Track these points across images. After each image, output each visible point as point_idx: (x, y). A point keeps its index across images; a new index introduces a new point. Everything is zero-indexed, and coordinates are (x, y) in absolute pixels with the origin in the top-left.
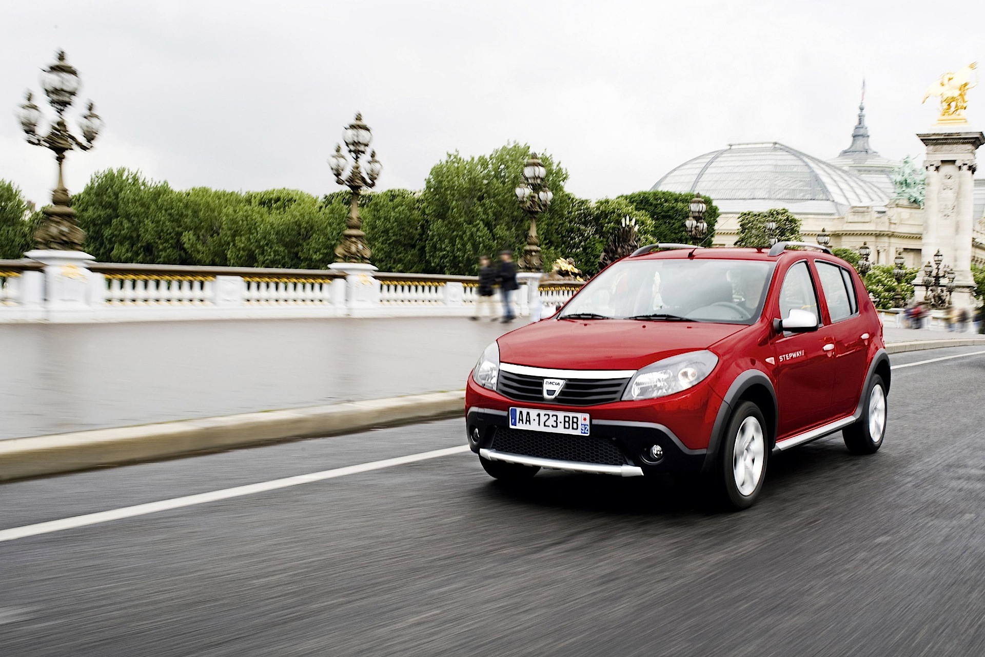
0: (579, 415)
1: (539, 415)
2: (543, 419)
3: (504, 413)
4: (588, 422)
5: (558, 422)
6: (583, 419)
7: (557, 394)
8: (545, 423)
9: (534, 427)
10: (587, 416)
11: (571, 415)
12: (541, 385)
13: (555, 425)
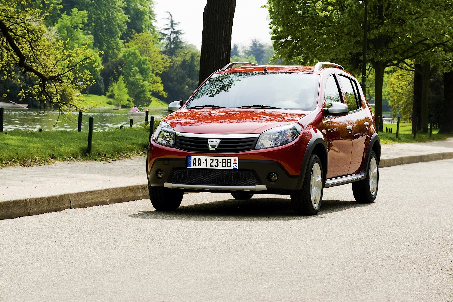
0: (231, 158)
1: (206, 160)
2: (209, 162)
5: (219, 163)
7: (216, 147)
8: (210, 164)
9: (204, 166)
12: (207, 142)
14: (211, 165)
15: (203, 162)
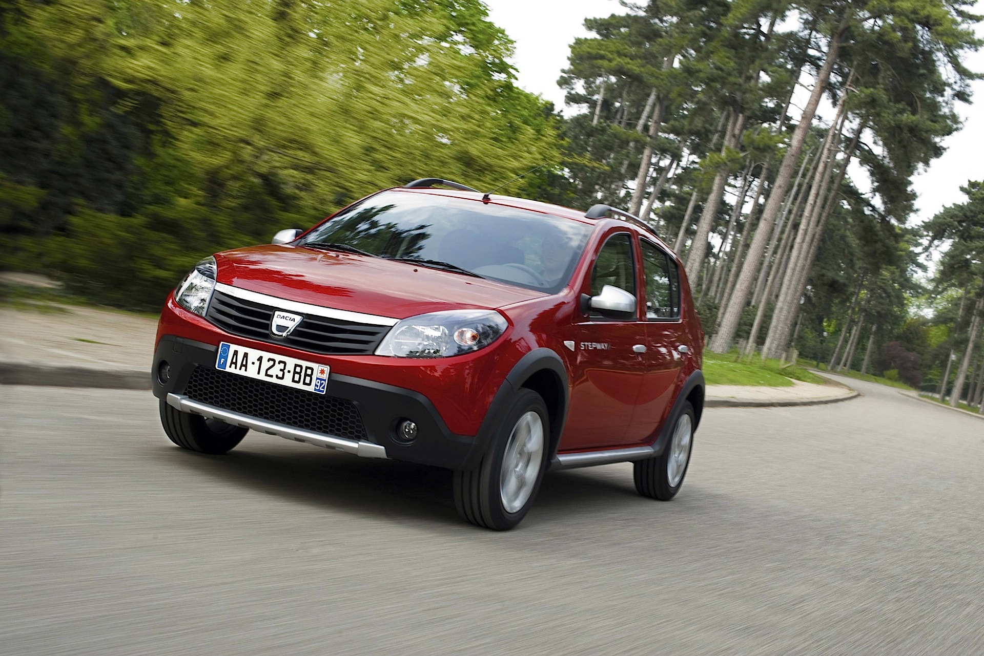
1: (260, 359)
2: (266, 365)
3: (212, 348)
4: (325, 376)
6: (321, 372)
10: (327, 369)
11: (305, 364)
13: (280, 375)
14: (269, 373)
15: (253, 363)
